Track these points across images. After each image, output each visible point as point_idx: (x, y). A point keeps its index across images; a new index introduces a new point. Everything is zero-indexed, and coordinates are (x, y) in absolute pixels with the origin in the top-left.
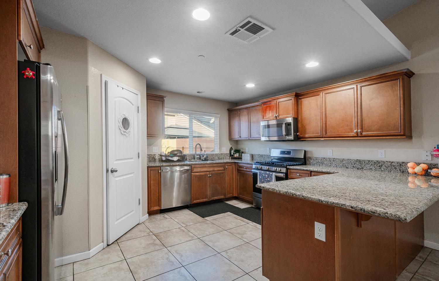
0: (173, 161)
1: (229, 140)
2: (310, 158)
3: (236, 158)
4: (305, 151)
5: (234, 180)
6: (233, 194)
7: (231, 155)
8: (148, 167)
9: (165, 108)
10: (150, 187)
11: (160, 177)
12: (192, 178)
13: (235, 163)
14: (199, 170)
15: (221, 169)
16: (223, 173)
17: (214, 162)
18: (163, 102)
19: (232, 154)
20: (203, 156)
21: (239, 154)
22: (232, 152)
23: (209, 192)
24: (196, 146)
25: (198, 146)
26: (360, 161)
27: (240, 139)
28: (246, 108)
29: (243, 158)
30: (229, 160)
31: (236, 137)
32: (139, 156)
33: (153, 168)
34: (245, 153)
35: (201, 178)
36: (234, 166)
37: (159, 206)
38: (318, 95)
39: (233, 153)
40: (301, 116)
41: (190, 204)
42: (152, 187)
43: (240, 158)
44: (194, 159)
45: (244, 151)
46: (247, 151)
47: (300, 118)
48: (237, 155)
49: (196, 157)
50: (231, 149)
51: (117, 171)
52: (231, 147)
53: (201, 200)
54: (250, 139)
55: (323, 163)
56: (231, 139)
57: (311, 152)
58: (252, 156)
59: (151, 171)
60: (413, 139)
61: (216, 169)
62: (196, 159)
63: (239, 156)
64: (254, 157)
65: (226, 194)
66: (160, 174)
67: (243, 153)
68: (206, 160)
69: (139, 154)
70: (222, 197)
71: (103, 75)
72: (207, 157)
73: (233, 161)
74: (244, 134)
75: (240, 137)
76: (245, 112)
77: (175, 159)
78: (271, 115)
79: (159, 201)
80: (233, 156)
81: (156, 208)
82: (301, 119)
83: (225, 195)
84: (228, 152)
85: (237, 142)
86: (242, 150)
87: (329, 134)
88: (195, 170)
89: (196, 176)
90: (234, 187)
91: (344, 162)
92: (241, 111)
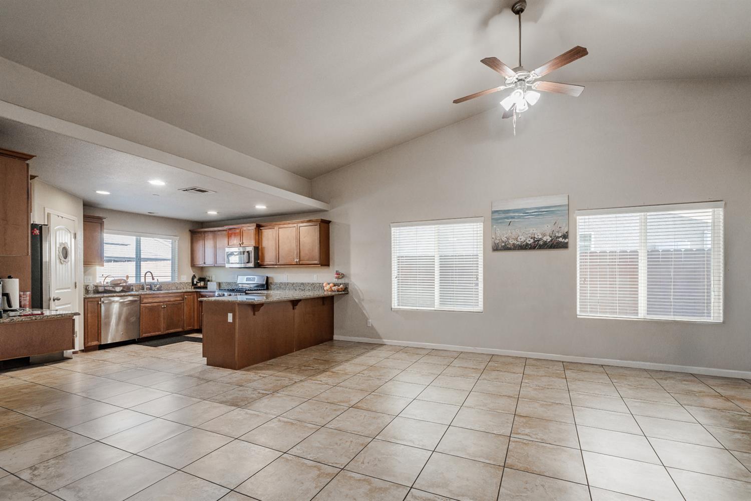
0: (115, 292)
1: (191, 266)
2: (271, 283)
3: (200, 288)
4: (267, 278)
5: (196, 310)
6: (193, 326)
7: (193, 284)
8: (84, 299)
9: (105, 230)
10: (86, 320)
11: (99, 308)
12: (141, 310)
13: (197, 292)
14: (150, 300)
15: (178, 299)
16: (181, 304)
17: (170, 291)
18: (102, 224)
19: (195, 283)
20: (155, 286)
21: (205, 283)
22: (195, 280)
23: (162, 325)
24: (146, 274)
25: (149, 274)
26: (303, 284)
27: (204, 265)
28: (211, 231)
29: (208, 286)
30: (190, 289)
31: (200, 262)
32: (76, 286)
33: (91, 299)
34: (211, 281)
35: (153, 310)
36: (195, 295)
37: (98, 341)
38: (274, 228)
39: (197, 282)
40: (262, 245)
41: (138, 337)
42: (89, 321)
43: (205, 287)
44: (143, 289)
45: (210, 279)
46: (213, 279)
47: (260, 247)
48: (202, 284)
49: (145, 287)
50: (194, 277)
51: (60, 299)
52: (194, 275)
53: (153, 334)
54: (216, 266)
55: (280, 288)
56: (193, 265)
57: (272, 278)
58: (219, 284)
59: (87, 302)
60: (330, 266)
61: (172, 299)
62: (145, 290)
63: (204, 285)
64: (221, 285)
65: (185, 325)
66: (99, 306)
67: (209, 281)
68: (159, 289)
69: (76, 283)
70: (180, 330)
71: (46, 208)
72: (161, 287)
73: (194, 290)
74: (209, 261)
75: (205, 263)
76: (210, 236)
77: (118, 289)
78: (235, 242)
79: (98, 335)
80: (196, 285)
81: (95, 343)
82: (262, 248)
83: (183, 327)
84: (190, 281)
85: (202, 269)
86: (208, 278)
87: (281, 262)
88: (145, 301)
89: (146, 307)
90: (196, 318)
91: (294, 285)
92: (206, 235)
